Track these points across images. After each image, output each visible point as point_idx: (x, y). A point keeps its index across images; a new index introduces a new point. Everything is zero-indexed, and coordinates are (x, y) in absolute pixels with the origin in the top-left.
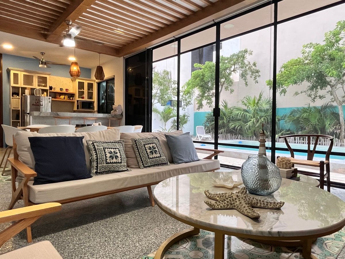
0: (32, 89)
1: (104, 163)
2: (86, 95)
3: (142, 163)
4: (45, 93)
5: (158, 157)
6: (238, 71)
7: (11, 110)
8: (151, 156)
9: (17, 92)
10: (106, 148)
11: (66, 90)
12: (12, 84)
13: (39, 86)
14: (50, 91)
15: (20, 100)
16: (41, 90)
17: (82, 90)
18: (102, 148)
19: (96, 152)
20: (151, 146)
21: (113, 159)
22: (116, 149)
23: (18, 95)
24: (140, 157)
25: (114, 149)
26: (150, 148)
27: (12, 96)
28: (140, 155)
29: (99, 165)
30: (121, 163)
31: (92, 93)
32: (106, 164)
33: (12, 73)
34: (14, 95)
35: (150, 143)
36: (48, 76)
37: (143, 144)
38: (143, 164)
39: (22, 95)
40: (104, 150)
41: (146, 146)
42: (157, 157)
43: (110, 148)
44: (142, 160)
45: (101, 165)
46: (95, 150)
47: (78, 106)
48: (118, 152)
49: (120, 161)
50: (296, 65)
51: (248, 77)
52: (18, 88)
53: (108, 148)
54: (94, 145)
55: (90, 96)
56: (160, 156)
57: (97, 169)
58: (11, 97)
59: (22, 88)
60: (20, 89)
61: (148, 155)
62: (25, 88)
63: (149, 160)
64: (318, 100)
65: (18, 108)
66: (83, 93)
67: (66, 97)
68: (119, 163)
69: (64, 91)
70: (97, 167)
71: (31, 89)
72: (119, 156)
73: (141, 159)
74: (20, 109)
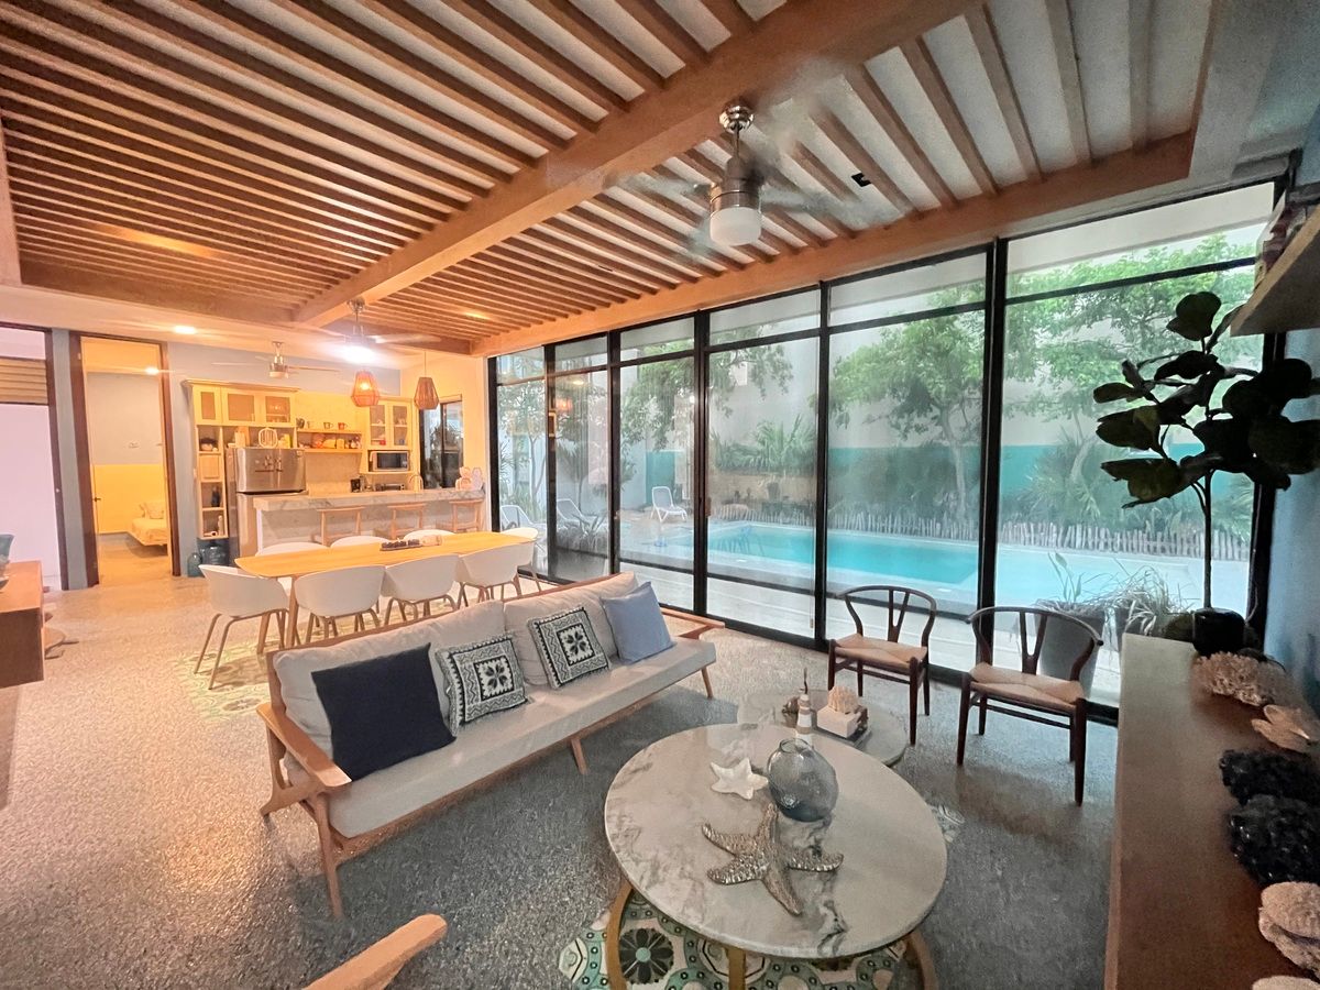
0: (254, 431)
1: (477, 700)
2: (389, 435)
3: (556, 675)
4: (287, 437)
5: (589, 657)
6: (745, 363)
7: (200, 486)
8: (573, 659)
9: (211, 437)
10: (479, 663)
11: (340, 424)
12: (200, 420)
13: (269, 420)
14: (299, 430)
15: (222, 458)
16: (275, 431)
17: (381, 424)
18: (471, 664)
19: (459, 677)
20: (572, 632)
21: (495, 686)
22: (499, 658)
23: (214, 443)
24: (551, 662)
25: (495, 659)
26: (570, 640)
27: (201, 449)
28: (549, 657)
29: (467, 707)
30: (512, 689)
31: (404, 431)
32: (482, 700)
33: (197, 391)
34: (205, 446)
35: (571, 627)
36: (290, 396)
37: (555, 631)
38: (557, 679)
39: (226, 443)
40: (477, 669)
41: (562, 635)
42: (586, 658)
43: (487, 661)
44: (554, 670)
45: (472, 705)
46: (457, 672)
47: (370, 464)
48: (505, 665)
49: (510, 686)
50: (870, 363)
51: (767, 378)
52: (215, 429)
53: (483, 662)
54: (453, 662)
55: (401, 437)
56: (593, 655)
57: (464, 715)
58: (199, 452)
59: (224, 427)
60: (221, 430)
61: (567, 657)
62: (235, 428)
63: (569, 668)
64: (912, 434)
65: (217, 478)
66: (381, 430)
67: (341, 441)
68: (508, 691)
69: (334, 429)
70: (463, 710)
71: (250, 428)
72: (508, 676)
73: (552, 666)
74: (222, 480)
